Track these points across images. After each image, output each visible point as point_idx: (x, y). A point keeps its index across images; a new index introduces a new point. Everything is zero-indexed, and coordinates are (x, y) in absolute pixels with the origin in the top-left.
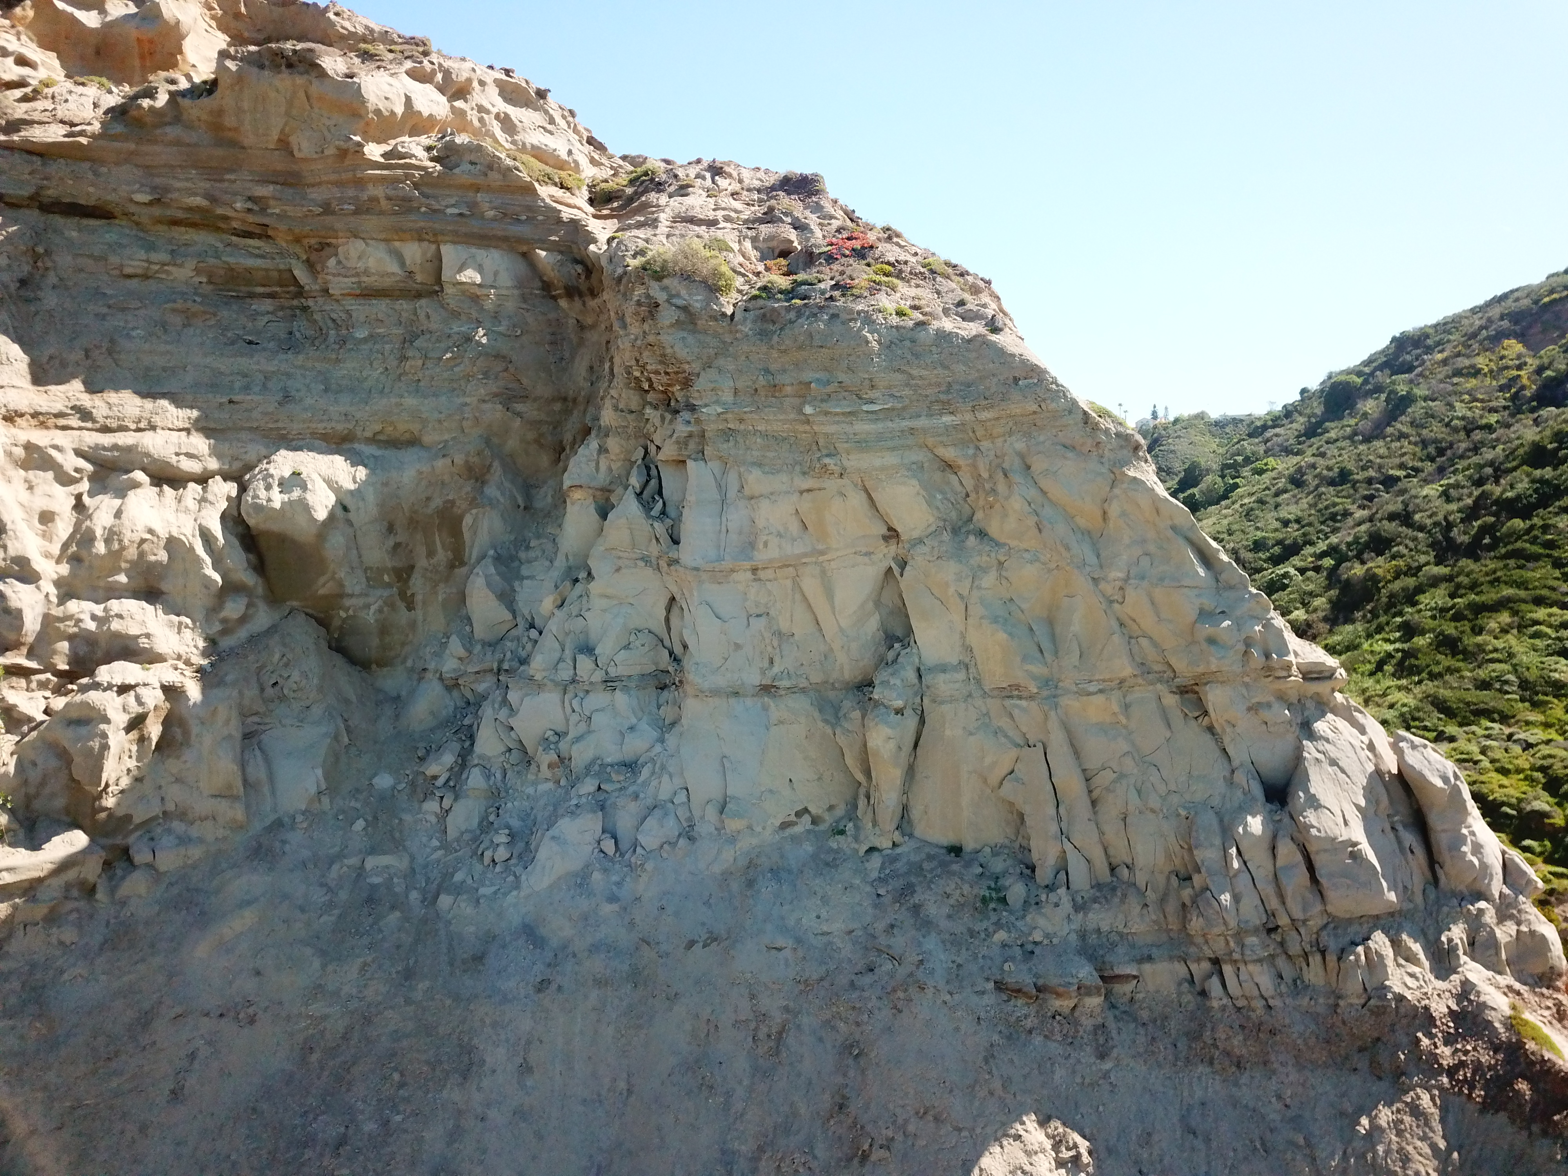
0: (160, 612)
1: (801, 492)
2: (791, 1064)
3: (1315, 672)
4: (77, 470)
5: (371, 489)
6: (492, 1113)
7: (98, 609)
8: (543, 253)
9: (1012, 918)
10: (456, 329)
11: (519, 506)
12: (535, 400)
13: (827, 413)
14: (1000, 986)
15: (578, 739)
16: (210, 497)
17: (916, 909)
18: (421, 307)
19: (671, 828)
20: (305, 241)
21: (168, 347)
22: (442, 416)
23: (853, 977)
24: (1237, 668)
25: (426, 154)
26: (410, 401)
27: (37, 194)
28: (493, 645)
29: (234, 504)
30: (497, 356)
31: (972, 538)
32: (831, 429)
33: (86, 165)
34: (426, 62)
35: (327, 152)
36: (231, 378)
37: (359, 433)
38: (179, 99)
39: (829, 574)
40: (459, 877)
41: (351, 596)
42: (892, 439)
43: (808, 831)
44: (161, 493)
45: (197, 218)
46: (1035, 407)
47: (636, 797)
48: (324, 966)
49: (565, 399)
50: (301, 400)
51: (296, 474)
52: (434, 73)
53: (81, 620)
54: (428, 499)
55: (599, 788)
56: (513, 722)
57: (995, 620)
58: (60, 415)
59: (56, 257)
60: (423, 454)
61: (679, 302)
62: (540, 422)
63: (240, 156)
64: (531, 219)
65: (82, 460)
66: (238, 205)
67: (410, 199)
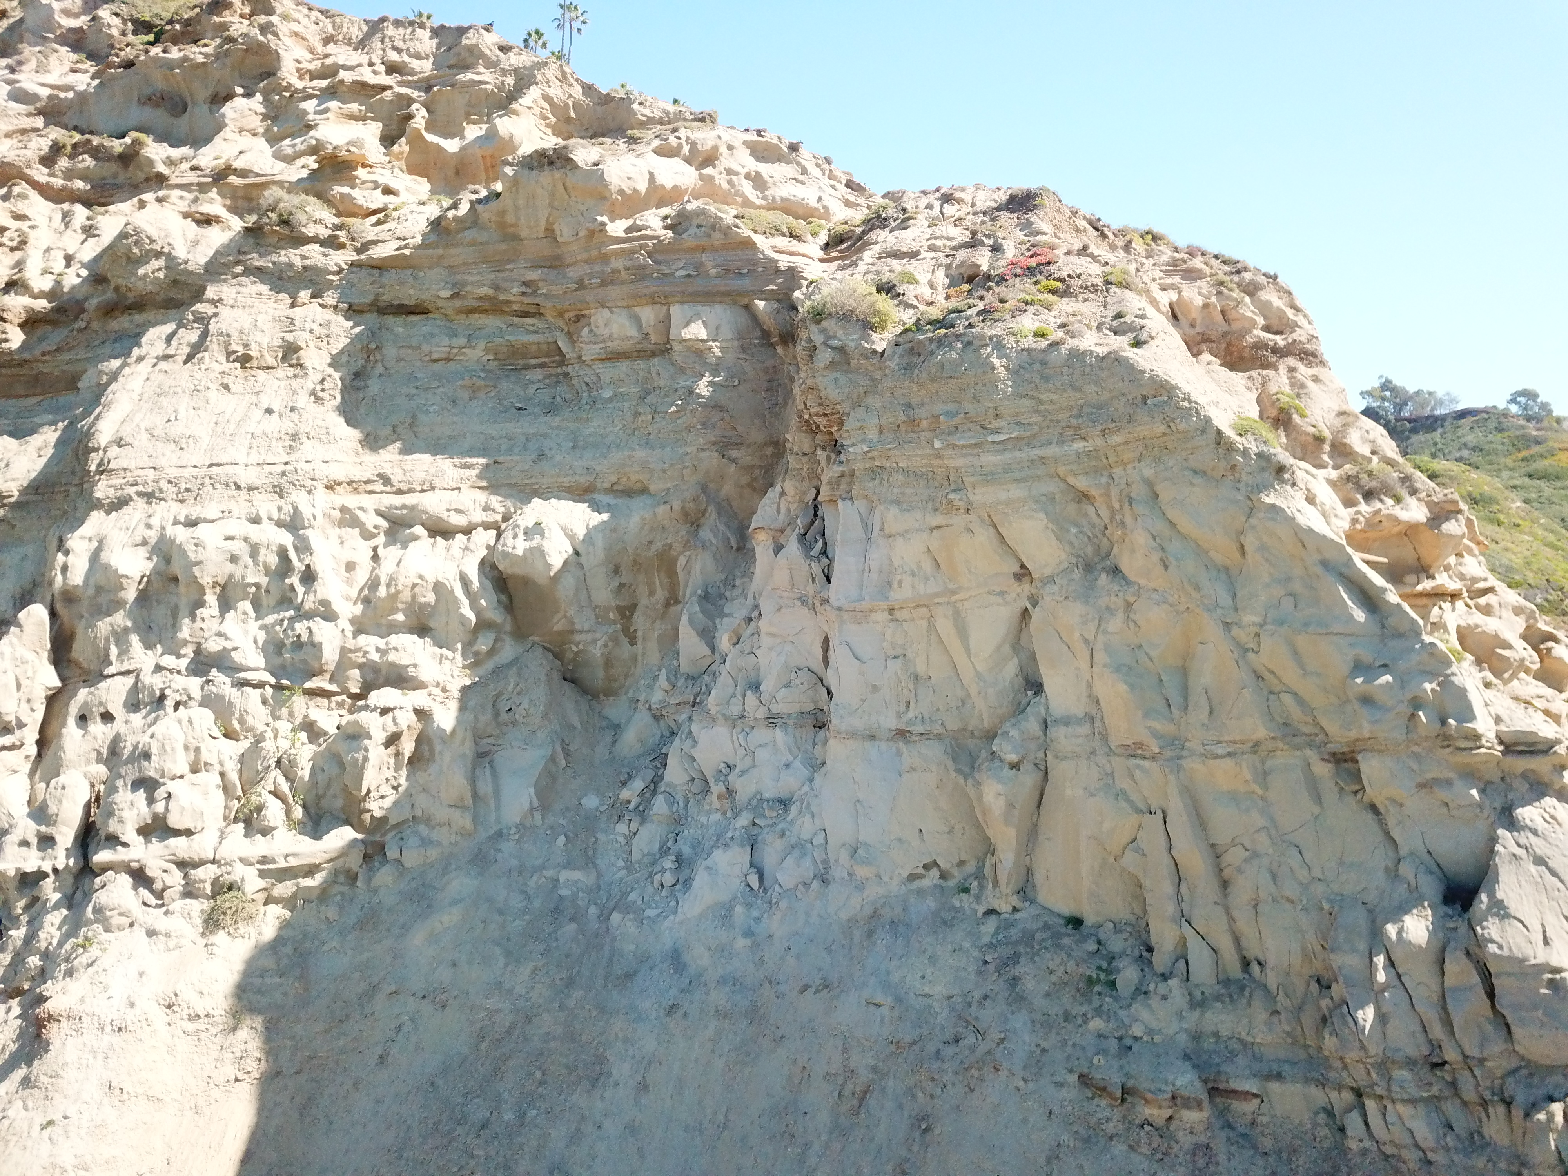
0: (427, 644)
1: (932, 530)
2: (868, 1127)
3: (1526, 744)
4: (375, 527)
5: (601, 536)
6: (608, 1123)
7: (381, 643)
8: (761, 304)
9: (1116, 1006)
10: (682, 384)
11: (732, 548)
12: (749, 446)
13: (954, 447)
14: (1084, 1080)
15: (743, 773)
16: (472, 546)
17: (1015, 981)
18: (654, 366)
19: (807, 868)
20: (566, 315)
21: (455, 419)
22: (666, 466)
23: (941, 1046)
24: (1399, 735)
25: (661, 224)
26: (640, 454)
27: (376, 300)
28: (693, 678)
30: (714, 407)
31: (1103, 575)
32: (959, 462)
33: (410, 271)
34: (672, 139)
35: (581, 234)
36: (499, 441)
37: (599, 485)
38: (476, 206)
39: (963, 614)
40: (632, 897)
41: (581, 632)
42: (1021, 469)
43: (935, 886)
44: (434, 544)
45: (487, 305)
46: (1162, 428)
47: (783, 834)
48: (506, 965)
49: (776, 442)
50: (552, 457)
52: (680, 146)
53: (366, 652)
54: (650, 543)
55: (754, 824)
56: (695, 753)
57: (1118, 669)
58: (369, 482)
59: (384, 351)
60: (649, 501)
61: (835, 343)
62: (753, 467)
63: (518, 247)
64: (751, 272)
65: (379, 518)
66: (515, 290)
67: (644, 267)
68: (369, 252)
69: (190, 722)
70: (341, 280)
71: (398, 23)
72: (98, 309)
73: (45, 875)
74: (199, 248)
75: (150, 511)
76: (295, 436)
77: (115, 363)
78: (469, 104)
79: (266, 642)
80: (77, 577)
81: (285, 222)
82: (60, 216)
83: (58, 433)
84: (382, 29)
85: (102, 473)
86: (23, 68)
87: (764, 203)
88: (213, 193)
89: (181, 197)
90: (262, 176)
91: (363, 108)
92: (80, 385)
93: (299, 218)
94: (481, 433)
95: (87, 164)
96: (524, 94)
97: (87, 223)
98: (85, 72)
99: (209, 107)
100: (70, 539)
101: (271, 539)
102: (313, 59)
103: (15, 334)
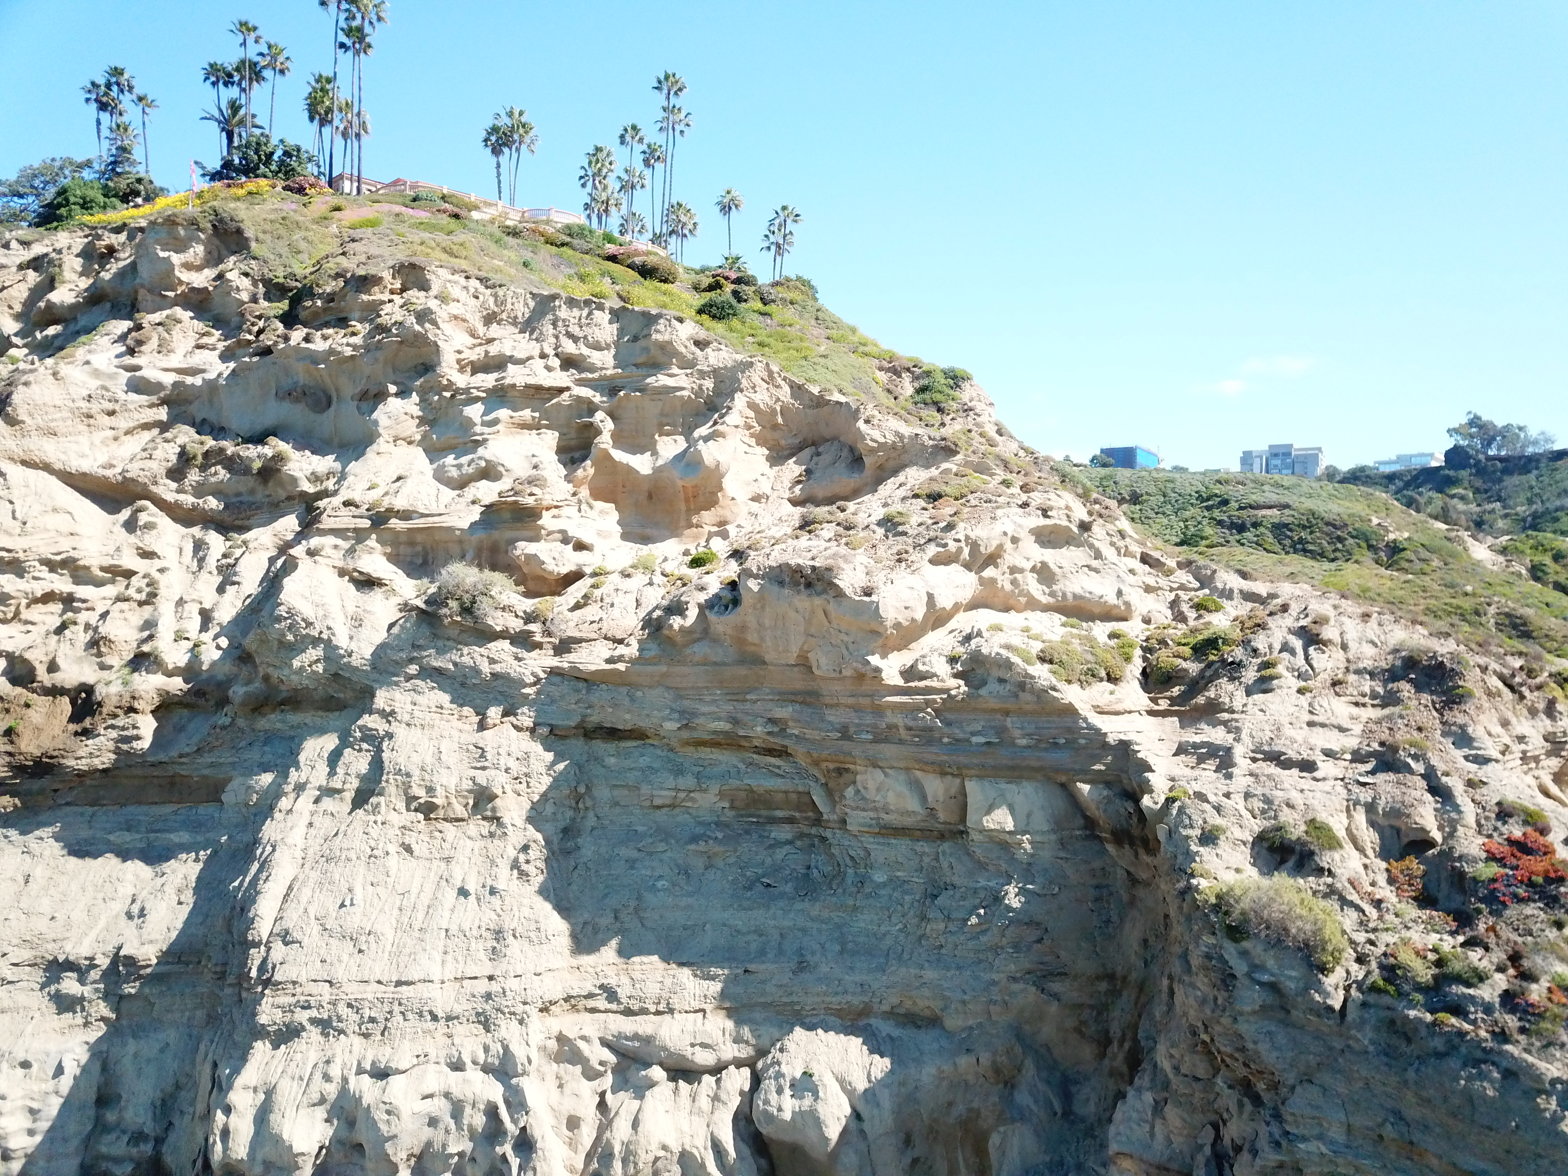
4: (601, 1063)
5: (887, 1092)
8: (1085, 788)
10: (983, 882)
11: (1055, 1114)
12: (1075, 978)
16: (723, 1096)
18: (944, 853)
20: (824, 765)
21: (690, 900)
22: (966, 997)
25: (949, 669)
26: (930, 974)
27: (583, 721)
29: (747, 1100)
30: (1028, 924)
33: (624, 690)
34: (951, 544)
35: (846, 673)
36: (747, 938)
37: (876, 1006)
38: (707, 612)
44: (676, 1090)
45: (720, 738)
49: (1111, 977)
50: (816, 967)
51: (807, 1075)
52: (960, 550)
54: (950, 1104)
58: (590, 996)
59: (596, 792)
60: (944, 1043)
61: (1266, 978)
62: (1081, 1006)
63: (762, 673)
64: (1071, 744)
65: (606, 1050)
66: (759, 729)
67: (931, 729)
68: (572, 657)
70: (538, 693)
71: (571, 302)
72: (243, 704)
74: (365, 632)
75: (329, 1053)
76: (498, 934)
77: (267, 779)
78: (662, 414)
81: (467, 610)
82: (189, 547)
84: (554, 309)
85: (267, 983)
86: (143, 348)
87: (1051, 600)
88: (372, 542)
89: (336, 547)
90: (428, 515)
91: (537, 415)
92: (224, 797)
93: (484, 606)
94: (725, 925)
95: (221, 477)
96: (730, 408)
97: (224, 561)
98: (214, 349)
99: (358, 408)
100: (230, 1087)
101: (478, 1092)
102: (475, 346)
103: (147, 726)
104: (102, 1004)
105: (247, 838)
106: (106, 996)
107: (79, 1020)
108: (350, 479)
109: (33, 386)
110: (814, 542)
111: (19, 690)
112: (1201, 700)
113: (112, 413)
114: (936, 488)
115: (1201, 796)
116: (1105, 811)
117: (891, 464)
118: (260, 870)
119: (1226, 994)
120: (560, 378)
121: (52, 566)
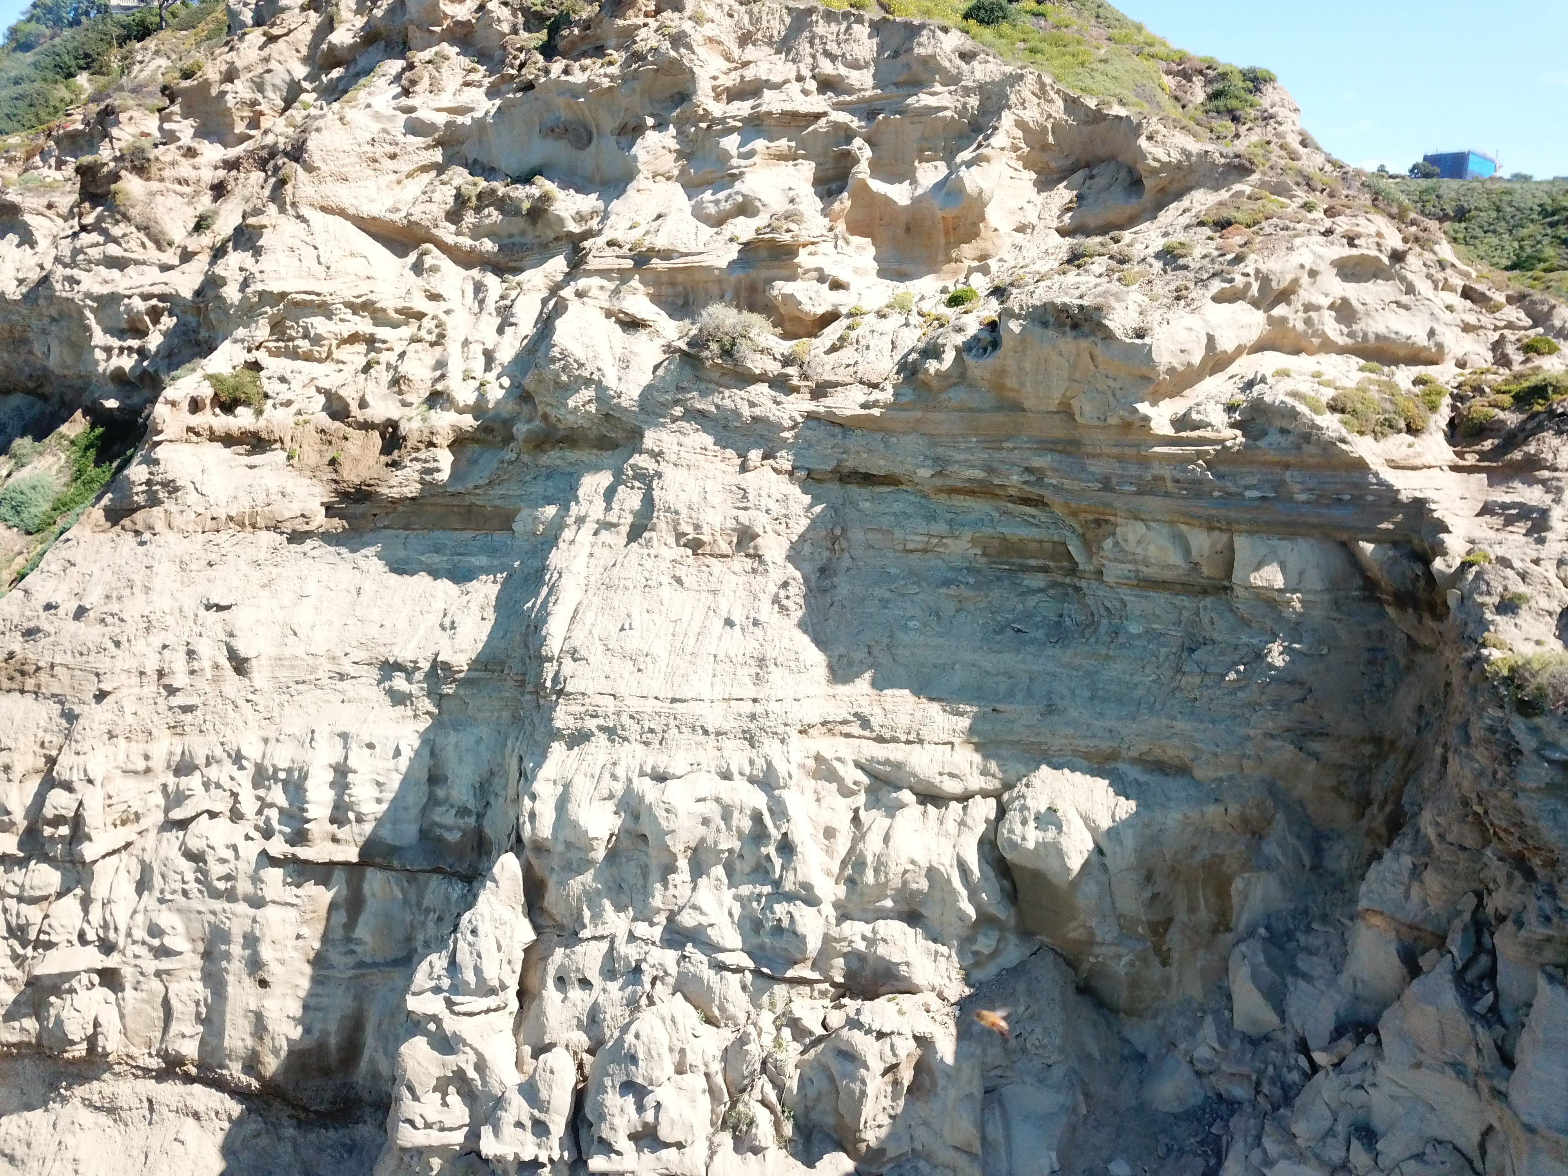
0: (920, 937)
4: (855, 783)
5: (1130, 832)
7: (866, 929)
8: (1368, 547)
10: (1245, 639)
11: (1304, 866)
12: (1339, 738)
16: (969, 822)
18: (1205, 608)
20: (1082, 516)
21: (941, 641)
22: (1219, 750)
25: (1226, 418)
26: (1181, 725)
27: (839, 466)
28: (1254, 1043)
29: (992, 828)
30: (1291, 683)
33: (878, 436)
34: (1238, 278)
35: (1111, 421)
36: (996, 679)
37: (1124, 752)
38: (965, 355)
41: (1102, 944)
44: (925, 813)
45: (975, 486)
49: (1377, 741)
50: (1064, 710)
51: (1052, 810)
52: (1248, 286)
53: (851, 942)
54: (1194, 848)
58: (845, 722)
59: (850, 534)
60: (1193, 791)
61: (1557, 755)
62: (1341, 766)
63: (1020, 420)
64: (1357, 501)
65: (859, 772)
66: (1015, 478)
67: (1200, 482)
68: (828, 401)
69: (673, 1020)
70: (796, 437)
71: (829, 16)
72: (526, 441)
73: (543, 1165)
74: (632, 374)
75: (615, 757)
76: (761, 662)
77: (551, 511)
78: (923, 138)
79: (741, 917)
80: (545, 829)
81: (727, 352)
82: (470, 289)
83: (498, 587)
84: (811, 25)
85: (560, 693)
86: (417, 88)
87: (1349, 341)
88: (635, 283)
89: (602, 288)
90: (687, 255)
91: (793, 144)
92: (515, 526)
93: (743, 348)
94: (973, 665)
95: (494, 218)
96: (995, 128)
97: (502, 303)
98: (480, 86)
99: (618, 143)
100: (534, 779)
101: (745, 800)
102: (730, 70)
103: (445, 459)
104: (427, 701)
105: (537, 564)
106: (429, 695)
107: (411, 714)
108: (613, 218)
109: (324, 132)
110: (1083, 279)
111: (337, 424)
112: (1517, 455)
113: (393, 157)
114: (1225, 214)
115: (1504, 562)
116: (1389, 572)
117: (1175, 187)
118: (549, 594)
119: (1507, 769)
120: (817, 103)
121: (355, 308)
